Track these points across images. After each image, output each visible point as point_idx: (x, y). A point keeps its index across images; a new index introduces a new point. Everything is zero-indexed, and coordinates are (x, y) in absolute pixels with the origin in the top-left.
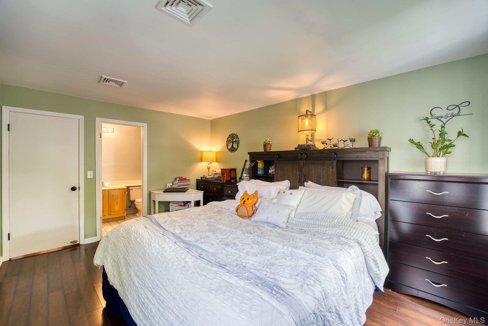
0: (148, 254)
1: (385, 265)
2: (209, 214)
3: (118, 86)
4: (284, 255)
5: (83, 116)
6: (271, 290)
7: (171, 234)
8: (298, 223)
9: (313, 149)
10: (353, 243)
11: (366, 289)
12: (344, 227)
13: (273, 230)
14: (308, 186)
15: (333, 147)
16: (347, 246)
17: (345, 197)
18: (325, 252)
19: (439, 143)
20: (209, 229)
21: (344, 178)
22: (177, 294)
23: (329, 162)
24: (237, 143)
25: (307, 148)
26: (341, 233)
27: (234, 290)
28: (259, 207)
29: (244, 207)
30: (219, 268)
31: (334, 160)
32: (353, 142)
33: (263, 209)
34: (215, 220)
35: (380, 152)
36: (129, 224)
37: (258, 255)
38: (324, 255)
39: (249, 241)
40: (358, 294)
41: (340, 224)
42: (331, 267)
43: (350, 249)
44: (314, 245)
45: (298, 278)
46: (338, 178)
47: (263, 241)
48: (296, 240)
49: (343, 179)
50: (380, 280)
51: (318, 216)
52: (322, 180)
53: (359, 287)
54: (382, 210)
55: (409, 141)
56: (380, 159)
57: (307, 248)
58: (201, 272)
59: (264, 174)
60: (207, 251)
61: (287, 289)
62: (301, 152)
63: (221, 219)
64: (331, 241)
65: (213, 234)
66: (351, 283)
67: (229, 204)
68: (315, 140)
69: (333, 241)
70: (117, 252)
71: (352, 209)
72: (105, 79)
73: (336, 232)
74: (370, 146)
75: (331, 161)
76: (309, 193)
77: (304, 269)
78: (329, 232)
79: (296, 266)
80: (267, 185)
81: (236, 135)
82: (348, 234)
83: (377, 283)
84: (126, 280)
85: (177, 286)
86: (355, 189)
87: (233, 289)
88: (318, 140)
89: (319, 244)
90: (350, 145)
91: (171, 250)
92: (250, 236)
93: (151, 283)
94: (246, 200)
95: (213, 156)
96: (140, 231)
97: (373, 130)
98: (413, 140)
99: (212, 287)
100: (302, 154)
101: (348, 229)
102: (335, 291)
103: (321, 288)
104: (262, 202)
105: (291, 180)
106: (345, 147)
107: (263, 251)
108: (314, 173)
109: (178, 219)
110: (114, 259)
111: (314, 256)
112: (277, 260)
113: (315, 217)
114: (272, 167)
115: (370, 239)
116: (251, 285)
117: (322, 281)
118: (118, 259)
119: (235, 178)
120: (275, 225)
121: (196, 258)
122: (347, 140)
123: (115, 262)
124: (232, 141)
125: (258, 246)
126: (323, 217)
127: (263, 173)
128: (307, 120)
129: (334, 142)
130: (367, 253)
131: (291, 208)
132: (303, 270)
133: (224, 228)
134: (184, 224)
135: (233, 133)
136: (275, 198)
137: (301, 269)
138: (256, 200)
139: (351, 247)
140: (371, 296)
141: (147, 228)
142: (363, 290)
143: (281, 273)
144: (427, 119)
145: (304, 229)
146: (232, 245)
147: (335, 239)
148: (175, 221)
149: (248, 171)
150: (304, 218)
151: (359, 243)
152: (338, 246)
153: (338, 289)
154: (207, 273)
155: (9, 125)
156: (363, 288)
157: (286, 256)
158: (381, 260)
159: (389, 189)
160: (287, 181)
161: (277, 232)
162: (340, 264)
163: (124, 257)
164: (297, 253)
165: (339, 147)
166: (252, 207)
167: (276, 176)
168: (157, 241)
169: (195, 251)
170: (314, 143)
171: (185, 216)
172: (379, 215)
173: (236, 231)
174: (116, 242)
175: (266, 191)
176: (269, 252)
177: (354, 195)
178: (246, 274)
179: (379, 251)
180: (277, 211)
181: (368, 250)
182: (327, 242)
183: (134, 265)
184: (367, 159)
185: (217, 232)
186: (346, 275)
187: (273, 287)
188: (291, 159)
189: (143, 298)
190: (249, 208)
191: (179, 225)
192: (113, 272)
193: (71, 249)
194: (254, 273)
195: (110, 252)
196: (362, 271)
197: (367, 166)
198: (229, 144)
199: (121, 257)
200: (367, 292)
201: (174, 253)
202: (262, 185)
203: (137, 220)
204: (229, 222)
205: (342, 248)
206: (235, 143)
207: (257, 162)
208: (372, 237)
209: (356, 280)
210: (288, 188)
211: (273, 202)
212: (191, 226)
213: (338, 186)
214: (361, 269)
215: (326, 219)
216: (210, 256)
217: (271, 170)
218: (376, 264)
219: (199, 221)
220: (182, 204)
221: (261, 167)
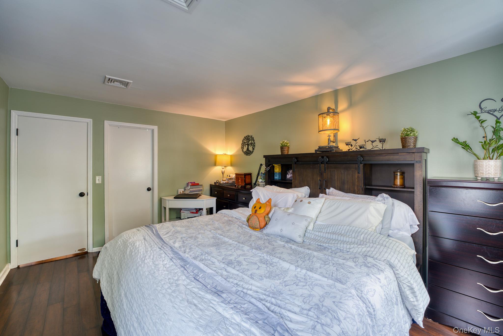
0: (140, 272)
1: (424, 293)
2: (217, 224)
3: (123, 86)
4: (295, 280)
5: (92, 119)
6: (274, 330)
7: (169, 248)
8: (317, 238)
9: (335, 151)
10: (383, 265)
11: (401, 325)
12: (372, 245)
13: (287, 245)
14: (329, 193)
15: (359, 148)
16: (376, 270)
17: (373, 207)
18: (348, 277)
19: (492, 142)
20: (214, 242)
21: (373, 183)
22: (162, 326)
23: (354, 165)
24: (253, 145)
25: (329, 150)
26: (369, 251)
27: (227, 328)
28: (272, 218)
29: (255, 217)
30: (213, 296)
31: (361, 164)
32: (383, 143)
33: (276, 220)
34: (222, 232)
35: (415, 154)
36: (129, 234)
37: (265, 279)
38: (347, 282)
39: (256, 259)
40: (390, 333)
41: (367, 241)
42: (353, 298)
43: (380, 274)
44: (334, 267)
45: (311, 313)
46: (365, 184)
47: (273, 260)
48: (313, 260)
49: (371, 185)
50: (419, 314)
51: (341, 230)
52: (346, 186)
53: (391, 323)
54: (419, 224)
55: (453, 140)
56: (417, 162)
57: (326, 270)
58: (193, 299)
59: (282, 179)
60: (205, 271)
61: (294, 331)
62: (322, 155)
63: (229, 230)
64: (355, 262)
65: (217, 248)
66: (380, 319)
67: (241, 213)
68: (338, 141)
69: (358, 262)
70: (112, 266)
71: (382, 222)
72: (109, 79)
73: (362, 250)
74: (404, 146)
75: (357, 165)
76: (330, 202)
77: (319, 300)
78: (353, 251)
79: (310, 296)
80: (283, 192)
81: (251, 137)
82: (376, 253)
83: (414, 316)
84: (116, 300)
85: (163, 316)
86: (385, 198)
87: (227, 326)
88: (342, 141)
89: (340, 266)
90: (379, 146)
91: (165, 269)
92: (258, 253)
93: (138, 308)
94: (258, 210)
95: (227, 160)
96: (137, 244)
97: (407, 129)
98: (457, 139)
99: (201, 322)
100: (323, 157)
101: (377, 247)
102: (358, 331)
103: (340, 328)
104: (275, 211)
105: (311, 187)
106: (373, 148)
107: (271, 273)
108: (337, 178)
109: (183, 229)
110: (109, 274)
111: (334, 283)
112: (287, 286)
113: (337, 231)
114: (290, 172)
115: (405, 260)
116: (249, 322)
117: (342, 319)
118: (112, 274)
119: (250, 184)
120: (290, 239)
121: (190, 280)
122: (375, 141)
123: (110, 277)
124: (247, 143)
125: (266, 266)
126: (346, 231)
127: (280, 178)
128: (328, 119)
129: (360, 142)
130: (402, 279)
131: (309, 220)
132: (318, 302)
133: (231, 241)
134: (187, 236)
135: (248, 135)
136: (291, 207)
137: (315, 300)
138: (269, 210)
139: (381, 271)
140: (406, 333)
141: (146, 240)
142: (397, 326)
143: (289, 305)
144: (475, 113)
145: (324, 245)
146: (236, 264)
147: (361, 260)
148: (178, 232)
149: (264, 176)
150: (324, 231)
151: (391, 266)
152: (365, 269)
153: (363, 329)
154: (198, 302)
155: (17, 129)
156: (396, 324)
157: (298, 281)
158: (419, 286)
159: (428, 198)
160: (307, 187)
161: (291, 248)
162: (366, 295)
163: (117, 273)
164: (313, 277)
165: (366, 149)
166: (265, 217)
167: (294, 182)
168: (152, 257)
169: (191, 271)
170: (337, 144)
171: (190, 226)
172: (416, 229)
173: (244, 245)
174: (113, 255)
175: (282, 199)
176: (278, 275)
177: (384, 205)
178: (245, 306)
179: (416, 275)
180: (292, 223)
181: (402, 274)
182: (350, 263)
183: (125, 284)
184: (400, 162)
185: (222, 247)
186: (373, 309)
187: (277, 326)
188: (311, 163)
189: (129, 325)
190: (261, 219)
191: (181, 236)
192: (107, 289)
193: (78, 257)
194: (256, 303)
195: (107, 266)
196: (394, 302)
197: (400, 170)
198: (244, 146)
199: (115, 273)
200: (401, 329)
201: (167, 273)
202: (278, 192)
203: (138, 230)
204: (238, 234)
205: (370, 271)
206: (250, 146)
207: (274, 166)
208: (407, 258)
209: (388, 315)
210: (307, 195)
211: (289, 212)
212: (194, 238)
213: (365, 194)
214: (393, 300)
215: (351, 234)
216: (207, 278)
217: (289, 175)
218: (414, 293)
219: (204, 232)
220: (195, 211)
221: (278, 172)
